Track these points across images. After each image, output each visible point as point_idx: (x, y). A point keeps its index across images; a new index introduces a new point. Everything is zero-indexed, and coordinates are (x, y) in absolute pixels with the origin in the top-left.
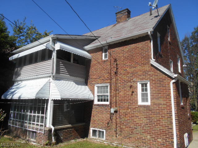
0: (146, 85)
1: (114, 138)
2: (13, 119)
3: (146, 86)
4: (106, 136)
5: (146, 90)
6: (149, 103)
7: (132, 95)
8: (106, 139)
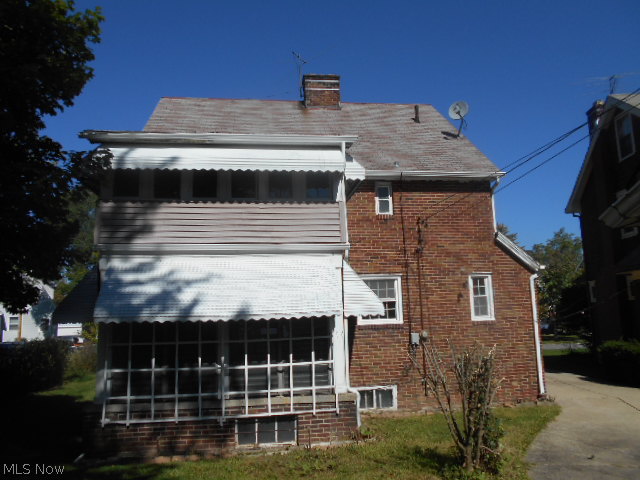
0: (482, 281)
1: (422, 398)
2: (133, 397)
3: (482, 283)
4: (399, 399)
5: (483, 291)
6: (490, 317)
7: (459, 300)
8: (399, 407)
